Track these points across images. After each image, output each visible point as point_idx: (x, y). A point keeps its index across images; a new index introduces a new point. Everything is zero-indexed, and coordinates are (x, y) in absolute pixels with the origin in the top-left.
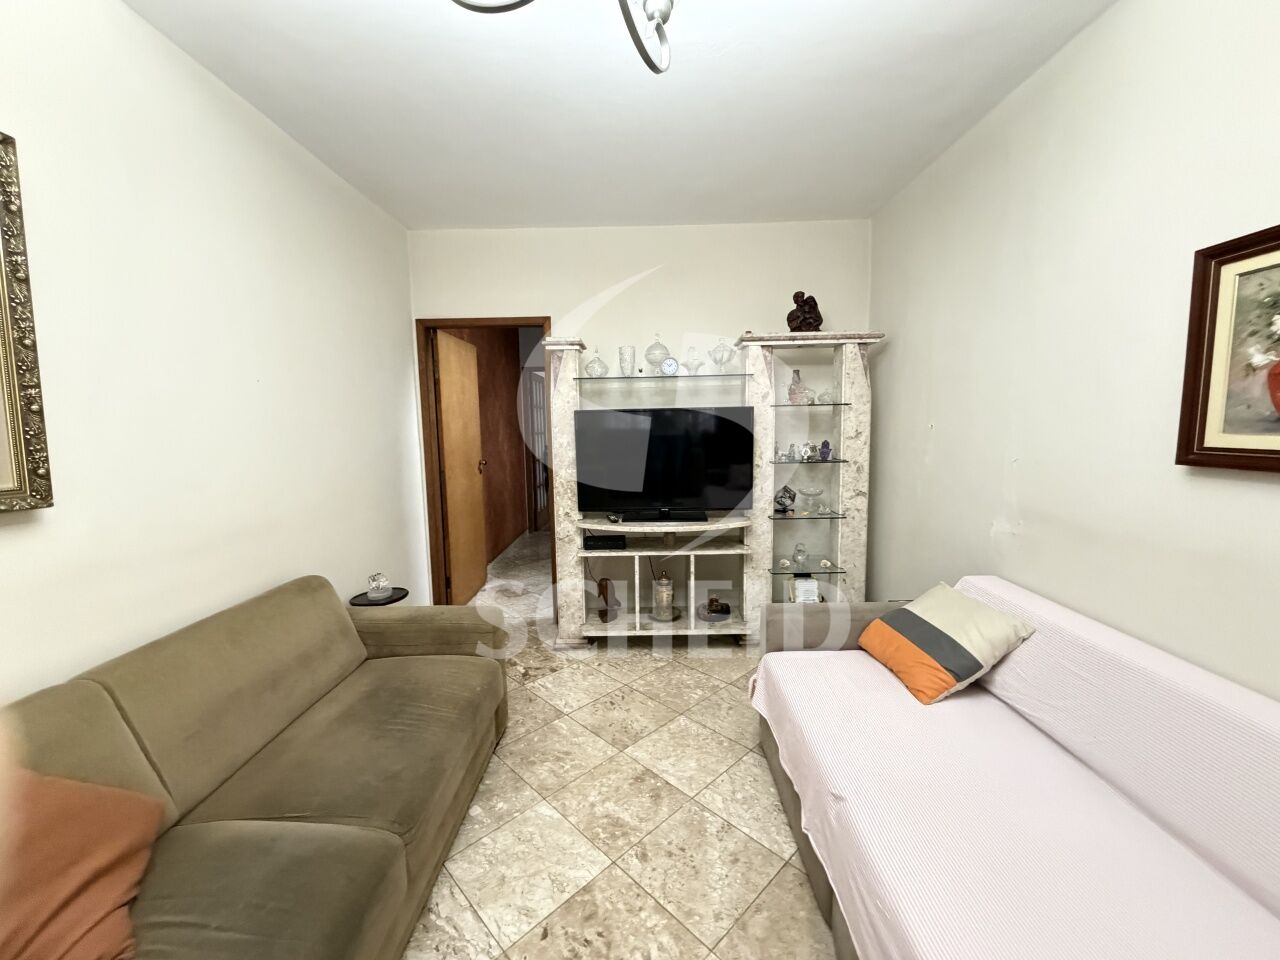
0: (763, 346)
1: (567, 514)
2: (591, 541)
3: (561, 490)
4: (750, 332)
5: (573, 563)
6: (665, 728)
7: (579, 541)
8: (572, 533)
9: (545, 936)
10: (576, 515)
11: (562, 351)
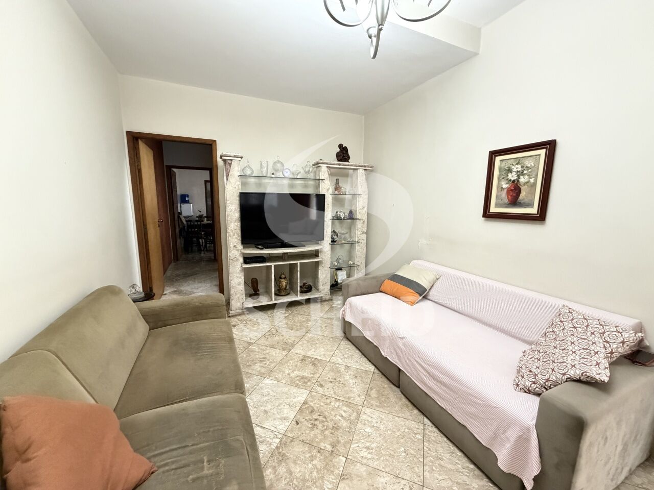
0: (327, 167)
1: (235, 246)
2: (248, 259)
3: (232, 234)
4: (322, 160)
5: (238, 271)
6: (303, 339)
7: (241, 260)
8: (237, 256)
9: (297, 423)
10: (240, 247)
11: (232, 160)
